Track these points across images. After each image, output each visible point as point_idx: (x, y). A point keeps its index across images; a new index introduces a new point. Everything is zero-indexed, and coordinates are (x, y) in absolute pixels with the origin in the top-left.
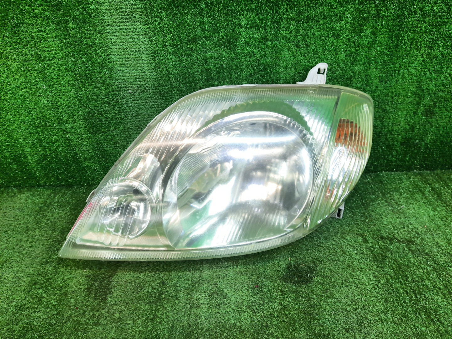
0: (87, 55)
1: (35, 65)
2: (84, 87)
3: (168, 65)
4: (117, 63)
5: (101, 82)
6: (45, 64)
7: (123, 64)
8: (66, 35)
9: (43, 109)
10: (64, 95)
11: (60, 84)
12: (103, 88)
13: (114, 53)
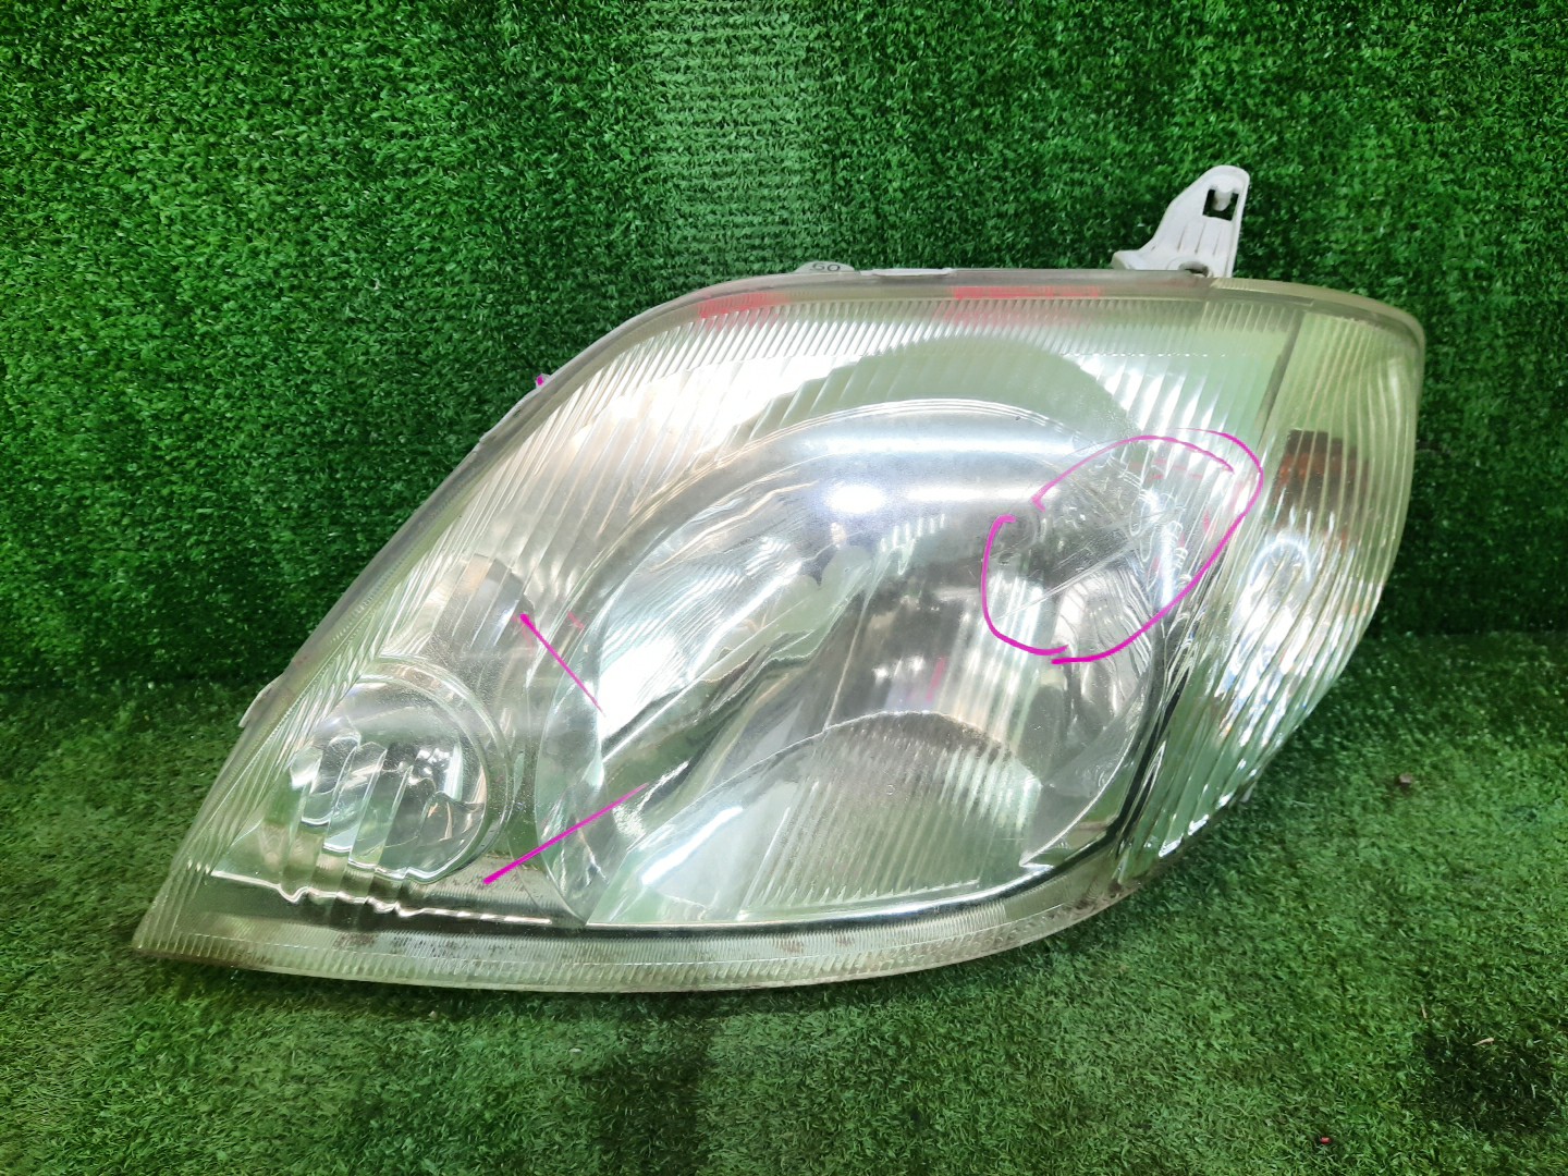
0: (562, 151)
1: (345, 195)
2: (537, 288)
3: (886, 191)
4: (677, 186)
5: (608, 263)
6: (386, 189)
7: (703, 189)
8: (482, 69)
9: (361, 373)
10: (449, 318)
11: (440, 272)
12: (612, 289)
13: (669, 143)
